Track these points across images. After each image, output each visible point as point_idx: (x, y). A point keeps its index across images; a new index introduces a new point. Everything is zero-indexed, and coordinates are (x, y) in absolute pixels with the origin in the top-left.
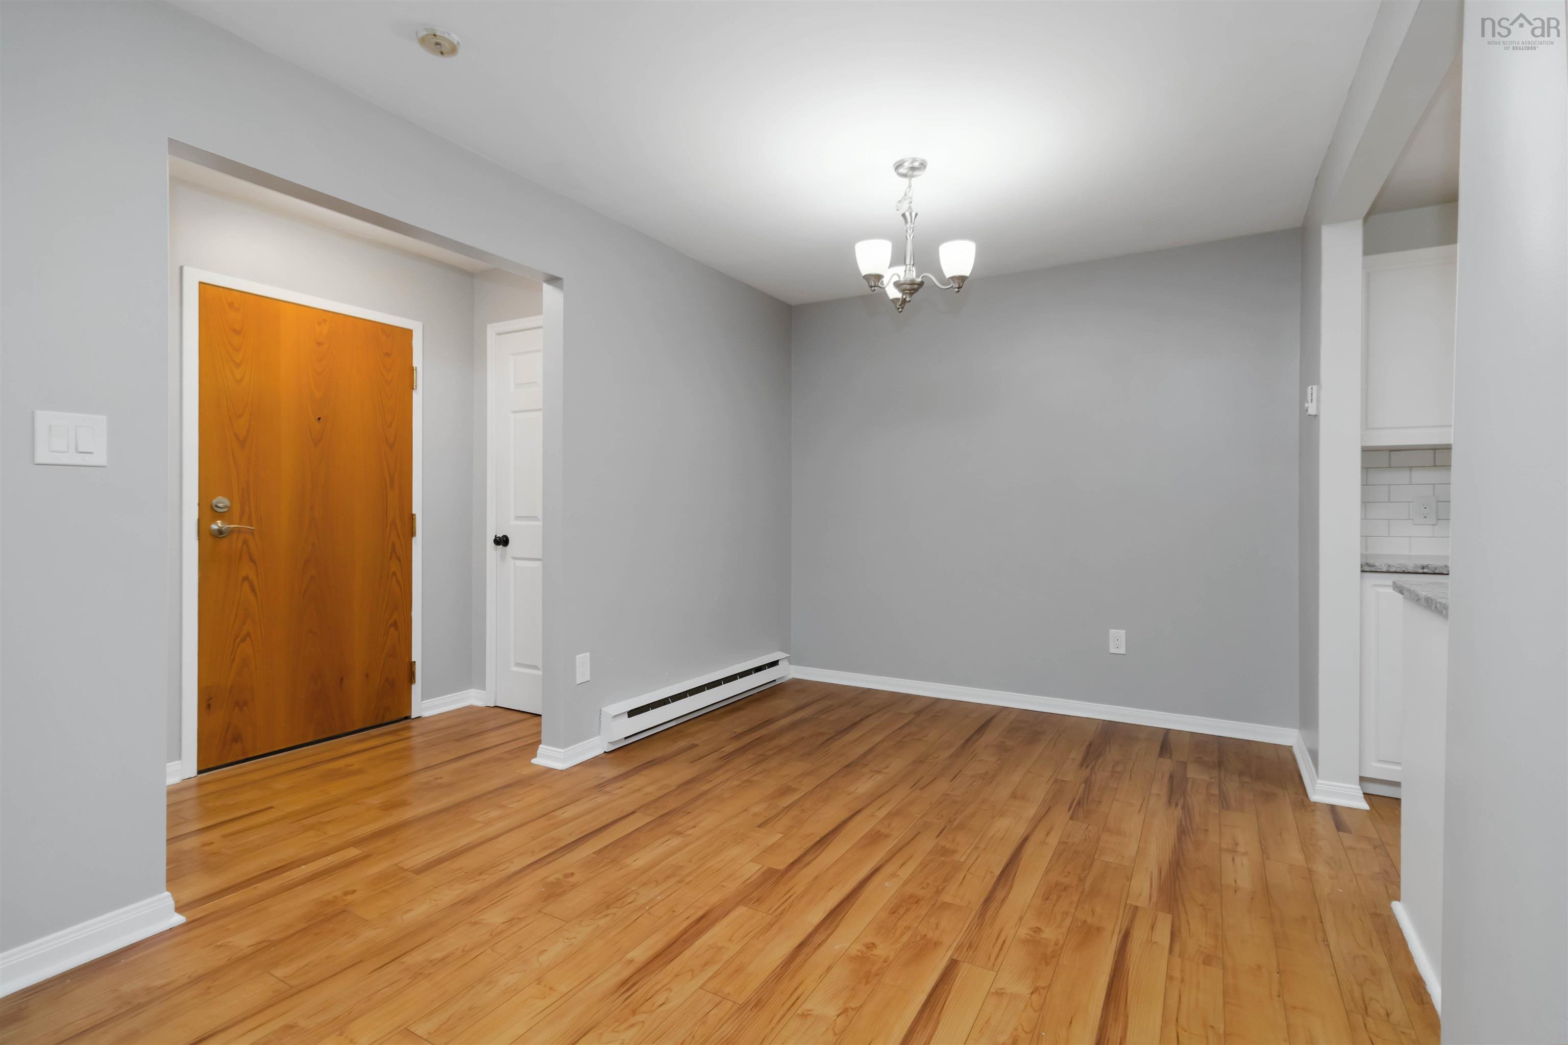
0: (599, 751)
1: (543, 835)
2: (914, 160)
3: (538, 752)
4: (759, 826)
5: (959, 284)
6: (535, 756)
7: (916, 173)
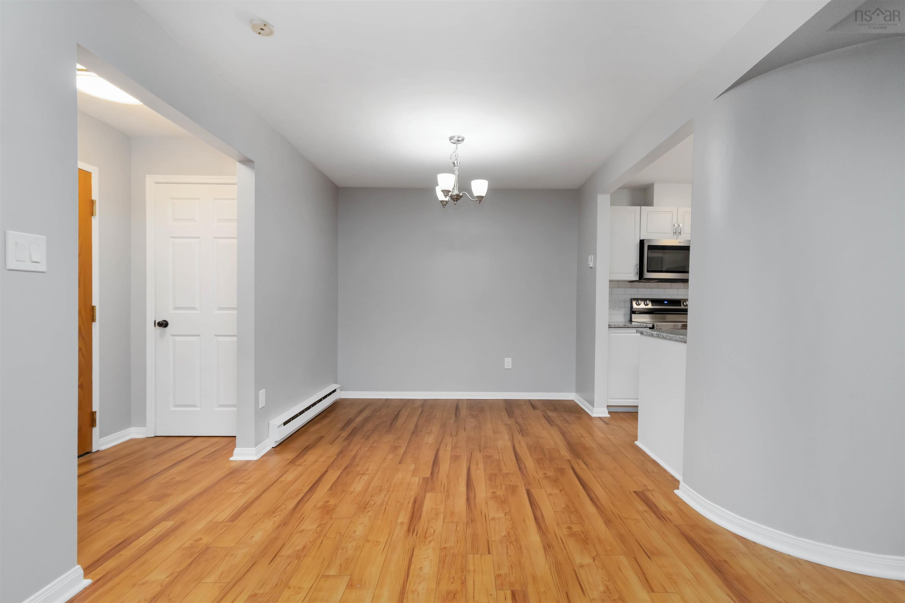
0: (269, 448)
1: (289, 488)
2: (459, 137)
3: (234, 453)
4: (400, 463)
5: (480, 199)
6: (232, 455)
7: (459, 142)
